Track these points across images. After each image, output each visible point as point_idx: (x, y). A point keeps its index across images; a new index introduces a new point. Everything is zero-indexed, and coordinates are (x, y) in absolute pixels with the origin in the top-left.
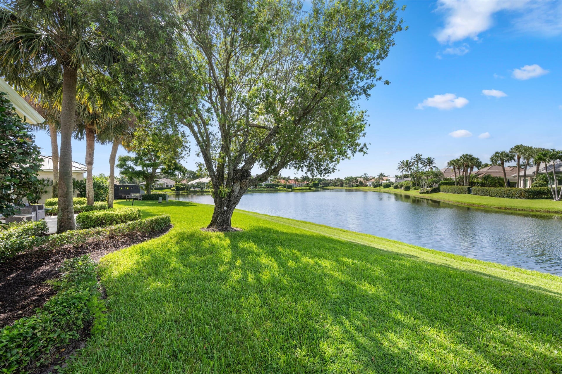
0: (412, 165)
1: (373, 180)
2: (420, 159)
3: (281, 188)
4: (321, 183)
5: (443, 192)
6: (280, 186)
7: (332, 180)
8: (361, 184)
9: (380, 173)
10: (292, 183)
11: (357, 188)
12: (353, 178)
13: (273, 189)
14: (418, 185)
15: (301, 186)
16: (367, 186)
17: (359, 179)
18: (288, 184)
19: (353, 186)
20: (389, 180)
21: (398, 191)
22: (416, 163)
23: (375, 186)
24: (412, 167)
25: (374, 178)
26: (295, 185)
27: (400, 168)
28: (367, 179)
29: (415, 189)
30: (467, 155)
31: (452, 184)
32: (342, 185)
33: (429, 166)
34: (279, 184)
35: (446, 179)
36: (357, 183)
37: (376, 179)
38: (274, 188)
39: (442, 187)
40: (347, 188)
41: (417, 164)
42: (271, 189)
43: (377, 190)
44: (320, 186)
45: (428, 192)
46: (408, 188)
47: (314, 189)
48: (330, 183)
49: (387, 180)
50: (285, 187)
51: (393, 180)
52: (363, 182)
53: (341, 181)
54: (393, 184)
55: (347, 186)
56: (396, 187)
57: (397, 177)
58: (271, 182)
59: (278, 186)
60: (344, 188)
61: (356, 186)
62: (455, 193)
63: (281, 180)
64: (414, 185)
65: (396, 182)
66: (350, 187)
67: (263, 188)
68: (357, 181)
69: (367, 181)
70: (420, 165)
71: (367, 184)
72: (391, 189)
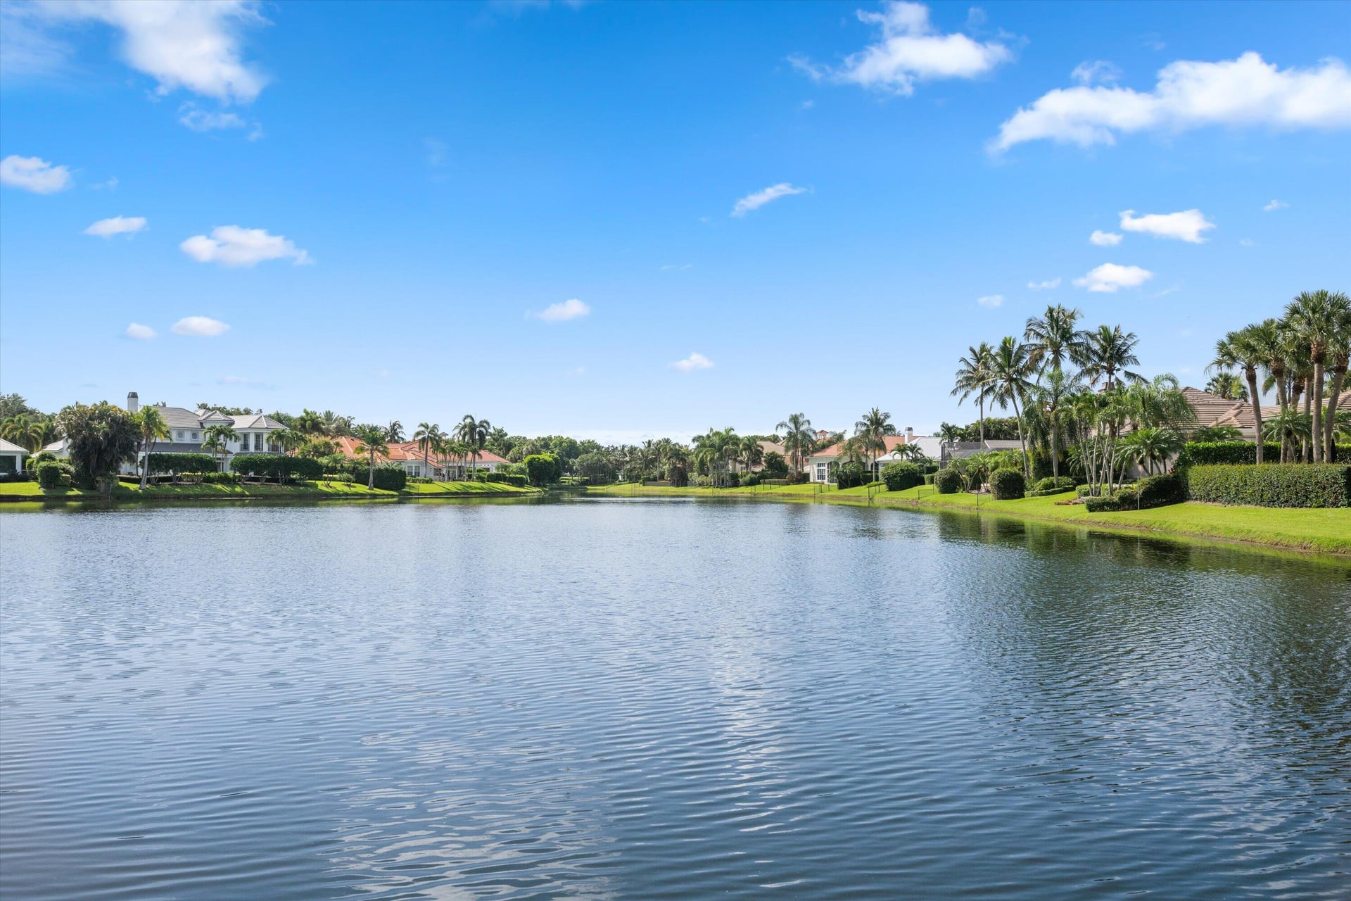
0: (1031, 368)
1: (833, 452)
2: (1066, 335)
3: (339, 486)
4: (576, 462)
5: (1207, 497)
6: (332, 470)
7: (633, 450)
8: (777, 470)
9: (870, 414)
10: (410, 456)
11: (759, 489)
12: (736, 440)
13: (289, 489)
14: (1064, 469)
15: (462, 474)
16: (804, 479)
17: (768, 448)
18: (381, 462)
19: (735, 481)
20: (913, 449)
21: (962, 502)
22: (1049, 355)
23: (846, 481)
24: (1032, 378)
25: (840, 438)
26: (423, 471)
27: (970, 380)
28: (802, 442)
29: (1049, 490)
30: (1322, 296)
31: (1240, 454)
32: (681, 478)
33: (1110, 372)
34: (324, 461)
35: (1210, 435)
36: (756, 462)
37: (851, 443)
38: (292, 482)
39: (1198, 474)
40: (708, 492)
41: (1056, 362)
42: (275, 488)
43: (858, 498)
44: (568, 479)
45: (1127, 503)
46: (1012, 487)
47: (534, 491)
48: (619, 465)
49: (902, 450)
50: (361, 478)
51: (932, 450)
52: (788, 461)
53: (678, 454)
54: (933, 470)
55: (709, 479)
56: (951, 485)
57: (949, 432)
58: (274, 448)
59: (316, 471)
60: (689, 490)
61: (752, 483)
62: (1272, 503)
63: (343, 440)
64: (1044, 467)
65: (945, 457)
66: (721, 483)
67: (225, 480)
68: (756, 456)
69: (804, 453)
70: (1069, 367)
71: (807, 469)
72: (928, 493)
